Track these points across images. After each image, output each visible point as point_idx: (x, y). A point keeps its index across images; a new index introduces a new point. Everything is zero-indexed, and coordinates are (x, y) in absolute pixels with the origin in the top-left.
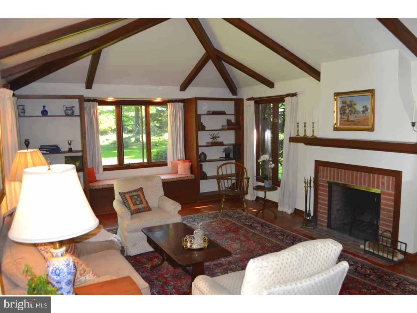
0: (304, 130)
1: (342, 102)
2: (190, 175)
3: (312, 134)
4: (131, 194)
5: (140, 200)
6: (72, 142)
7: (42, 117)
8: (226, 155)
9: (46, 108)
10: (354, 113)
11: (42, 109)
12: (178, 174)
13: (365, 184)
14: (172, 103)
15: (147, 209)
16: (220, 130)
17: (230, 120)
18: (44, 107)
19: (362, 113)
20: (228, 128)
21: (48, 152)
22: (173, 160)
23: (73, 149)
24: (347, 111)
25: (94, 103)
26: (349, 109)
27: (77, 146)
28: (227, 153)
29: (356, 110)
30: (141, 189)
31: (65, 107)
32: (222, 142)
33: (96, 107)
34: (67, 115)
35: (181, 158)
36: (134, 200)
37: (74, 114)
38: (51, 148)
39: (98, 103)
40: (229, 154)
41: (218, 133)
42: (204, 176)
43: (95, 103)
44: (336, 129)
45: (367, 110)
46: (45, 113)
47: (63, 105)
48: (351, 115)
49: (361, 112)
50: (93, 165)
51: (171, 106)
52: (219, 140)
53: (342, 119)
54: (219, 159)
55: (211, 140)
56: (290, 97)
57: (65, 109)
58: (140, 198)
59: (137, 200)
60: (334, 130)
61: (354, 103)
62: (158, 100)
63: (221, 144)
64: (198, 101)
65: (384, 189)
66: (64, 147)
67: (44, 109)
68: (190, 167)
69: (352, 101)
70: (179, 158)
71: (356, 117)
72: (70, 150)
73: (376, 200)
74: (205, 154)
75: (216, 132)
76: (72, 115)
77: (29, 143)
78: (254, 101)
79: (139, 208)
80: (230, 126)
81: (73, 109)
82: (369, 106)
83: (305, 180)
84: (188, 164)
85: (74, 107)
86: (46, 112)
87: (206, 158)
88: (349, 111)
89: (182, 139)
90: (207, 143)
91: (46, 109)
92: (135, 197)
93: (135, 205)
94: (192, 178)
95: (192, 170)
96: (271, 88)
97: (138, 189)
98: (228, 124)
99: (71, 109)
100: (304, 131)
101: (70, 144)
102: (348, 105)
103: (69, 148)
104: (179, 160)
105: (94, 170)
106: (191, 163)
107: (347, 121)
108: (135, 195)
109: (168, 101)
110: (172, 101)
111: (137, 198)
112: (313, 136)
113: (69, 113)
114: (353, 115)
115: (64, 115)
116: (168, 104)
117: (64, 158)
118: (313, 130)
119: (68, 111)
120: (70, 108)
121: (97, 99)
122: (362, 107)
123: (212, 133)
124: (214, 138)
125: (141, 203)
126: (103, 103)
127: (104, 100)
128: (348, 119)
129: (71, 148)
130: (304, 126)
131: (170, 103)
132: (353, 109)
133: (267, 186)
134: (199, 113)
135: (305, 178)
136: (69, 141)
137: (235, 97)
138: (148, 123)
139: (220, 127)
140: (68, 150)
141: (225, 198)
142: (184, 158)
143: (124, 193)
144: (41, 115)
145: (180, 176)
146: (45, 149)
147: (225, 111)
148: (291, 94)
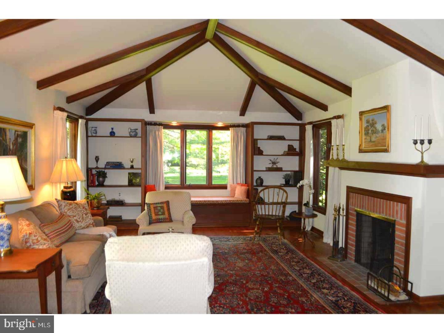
0: (336, 153)
1: (367, 121)
2: (245, 199)
3: (342, 157)
4: (155, 205)
5: (163, 211)
6: (134, 160)
7: (110, 138)
8: (286, 181)
9: (114, 129)
10: (375, 133)
11: (111, 130)
12: (235, 197)
13: (383, 213)
14: (234, 128)
15: (168, 220)
16: (282, 155)
17: (292, 146)
18: (112, 129)
19: (382, 132)
20: (287, 154)
21: (112, 168)
22: (233, 183)
23: (134, 167)
24: (370, 132)
25: (159, 127)
26: (372, 129)
27: (138, 164)
28: (287, 180)
29: (376, 130)
30: (168, 203)
31: (130, 129)
32: (282, 168)
33: (161, 130)
34: (131, 136)
35: (241, 182)
36: (156, 211)
37: (137, 135)
38: (115, 165)
39: (163, 127)
40: (289, 181)
41: (277, 158)
42: (261, 202)
43: (161, 126)
44: (361, 151)
45: (385, 129)
46: (112, 134)
47: (128, 128)
48: (372, 134)
49: (380, 131)
50: (155, 183)
51: (233, 131)
52: (279, 165)
53: (366, 140)
54: (280, 185)
55: (270, 166)
56: (335, 120)
57: (130, 131)
58: (163, 210)
59: (160, 211)
60: (359, 152)
61: (375, 122)
62: (220, 124)
63: (280, 170)
64: (255, 126)
65: (398, 218)
66: (127, 165)
67: (112, 131)
68: (246, 191)
69: (374, 120)
70: (239, 183)
71: (376, 137)
72: (132, 167)
73: (391, 231)
74: (262, 179)
75: (276, 157)
76: (135, 136)
77: (98, 159)
78: (312, 125)
79: (160, 219)
80: (291, 151)
81: (137, 131)
82: (386, 125)
83: (335, 206)
84: (244, 188)
85: (137, 129)
86: (114, 133)
87: (263, 183)
88: (372, 131)
89: (242, 163)
90: (266, 168)
91: (114, 131)
92: (159, 208)
93: (157, 214)
94: (246, 202)
95: (248, 194)
96: (325, 111)
97: (164, 202)
98: (289, 149)
99: (135, 131)
100: (336, 155)
101: (132, 162)
102: (371, 124)
103: (131, 166)
104: (238, 184)
105: (155, 187)
106: (248, 187)
107: (369, 141)
108: (159, 207)
109: (231, 125)
110: (234, 126)
111: (160, 210)
112: (343, 159)
113: (133, 135)
114: (374, 135)
115: (129, 136)
116: (230, 128)
117: (128, 174)
118: (344, 152)
119: (131, 133)
120: (133, 130)
121: (163, 123)
122: (381, 125)
123: (272, 158)
124: (274, 163)
125: (163, 214)
126: (168, 127)
127: (169, 124)
128: (371, 140)
129: (133, 166)
130: (336, 149)
131: (232, 128)
132: (374, 129)
133: (307, 213)
134: (255, 137)
135: (335, 204)
136: (132, 159)
137: (300, 122)
138: (211, 146)
139: (282, 153)
140: (130, 167)
141: (259, 222)
142: (244, 183)
143: (149, 204)
144: (109, 135)
145: (236, 199)
146: (109, 165)
147: (285, 136)
148: (336, 117)
